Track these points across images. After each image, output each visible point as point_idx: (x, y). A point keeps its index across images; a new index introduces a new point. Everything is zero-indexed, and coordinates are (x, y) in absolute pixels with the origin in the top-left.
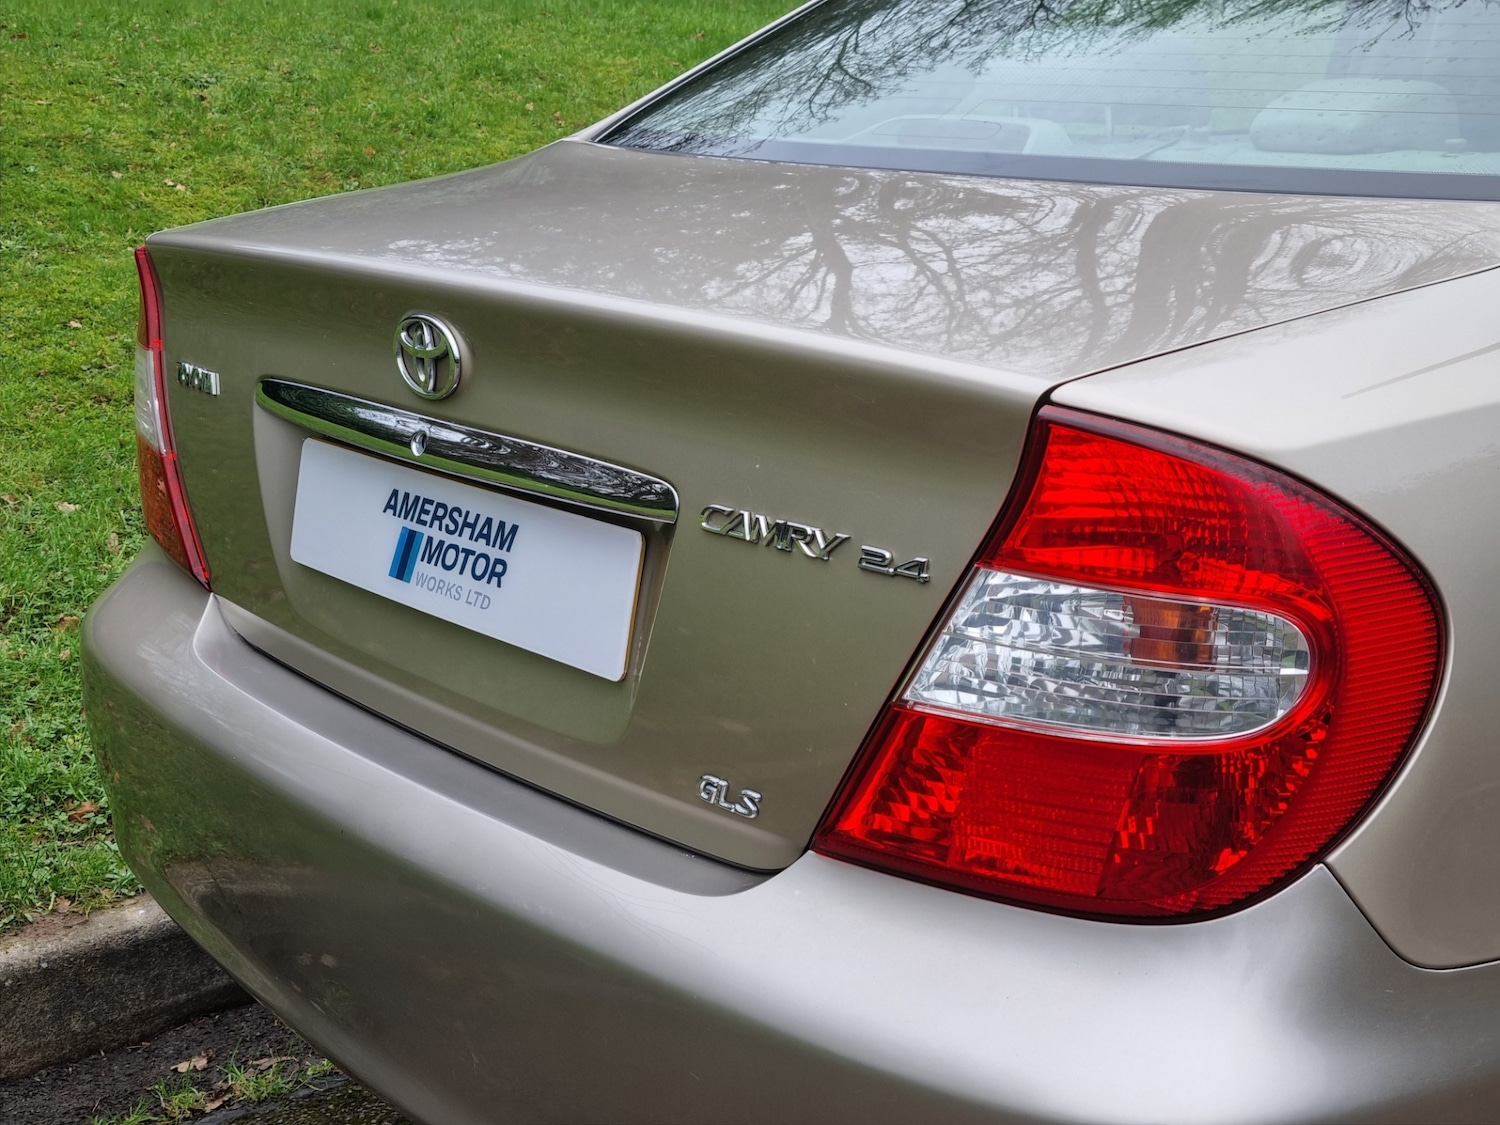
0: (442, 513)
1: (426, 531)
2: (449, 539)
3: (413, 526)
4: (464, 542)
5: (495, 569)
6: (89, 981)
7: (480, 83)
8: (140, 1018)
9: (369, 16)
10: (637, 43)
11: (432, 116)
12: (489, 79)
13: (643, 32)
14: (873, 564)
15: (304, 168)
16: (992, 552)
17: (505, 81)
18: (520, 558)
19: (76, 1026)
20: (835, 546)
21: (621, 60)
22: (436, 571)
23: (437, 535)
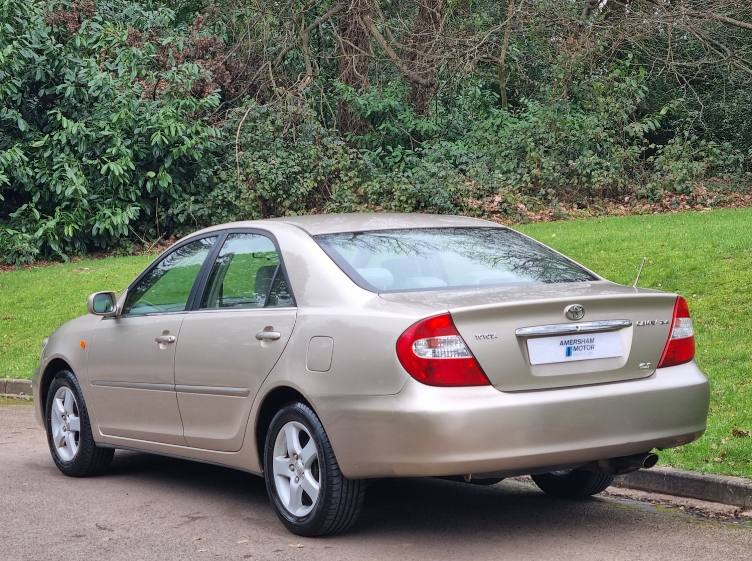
0: (575, 341)
1: (573, 346)
2: (579, 345)
3: (569, 346)
4: (583, 344)
5: (592, 347)
18: (596, 343)
22: (578, 352)
23: (576, 345)
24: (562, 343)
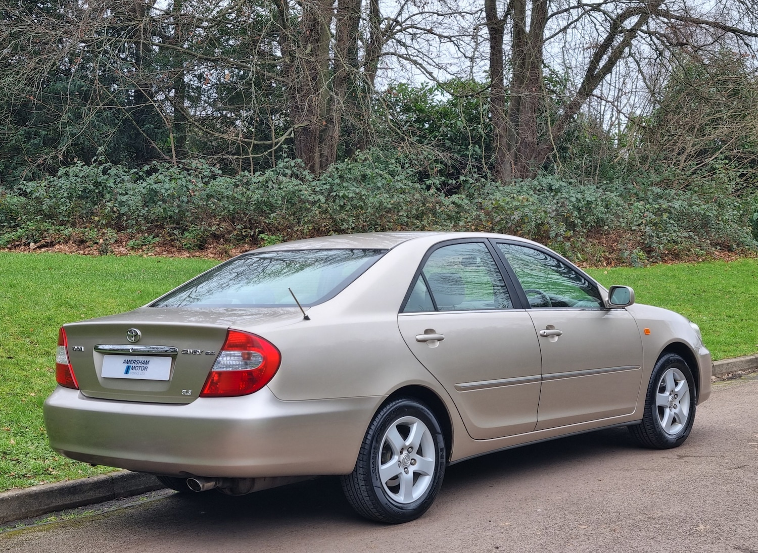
0: (135, 361)
1: (132, 365)
2: (136, 365)
3: (129, 365)
4: (140, 365)
5: (146, 368)
6: (26, 501)
7: (63, 309)
8: (37, 511)
9: (11, 286)
10: (116, 295)
11: (49, 319)
12: (66, 307)
13: (118, 291)
14: (207, 354)
15: (10, 335)
16: (223, 349)
17: (72, 308)
18: (150, 366)
19: (23, 511)
20: (202, 352)
21: (111, 301)
22: (134, 371)
23: (134, 365)
24: (124, 362)
